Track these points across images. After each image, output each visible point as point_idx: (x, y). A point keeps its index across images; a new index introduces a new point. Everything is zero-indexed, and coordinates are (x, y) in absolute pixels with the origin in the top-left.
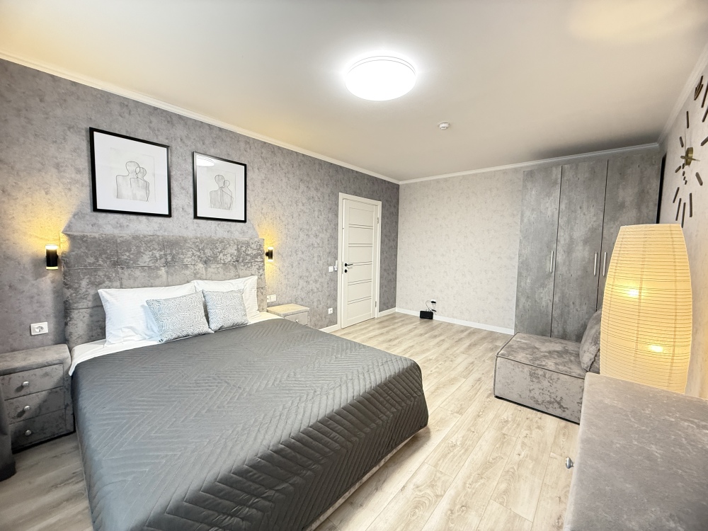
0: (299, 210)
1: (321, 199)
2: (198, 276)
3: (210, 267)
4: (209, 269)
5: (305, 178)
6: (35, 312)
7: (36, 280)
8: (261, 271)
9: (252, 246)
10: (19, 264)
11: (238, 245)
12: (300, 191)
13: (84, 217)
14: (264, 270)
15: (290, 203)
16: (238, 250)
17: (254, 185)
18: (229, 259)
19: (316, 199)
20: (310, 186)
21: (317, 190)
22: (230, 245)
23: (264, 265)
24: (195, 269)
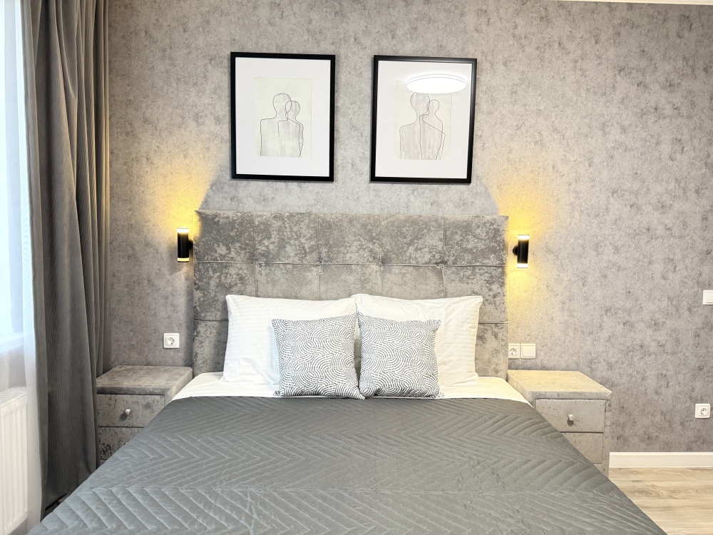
0: (610, 145)
1: (684, 111)
2: (368, 286)
3: (390, 272)
4: (388, 275)
5: (634, 63)
6: (169, 317)
7: (171, 274)
8: (495, 287)
9: (478, 231)
10: (157, 252)
11: (445, 231)
12: (618, 96)
13: (223, 188)
14: (502, 284)
15: (585, 130)
16: (446, 240)
17: (493, 100)
18: (427, 257)
19: (668, 110)
20: (648, 79)
21: (670, 86)
22: (429, 230)
23: (503, 273)
24: (364, 274)
